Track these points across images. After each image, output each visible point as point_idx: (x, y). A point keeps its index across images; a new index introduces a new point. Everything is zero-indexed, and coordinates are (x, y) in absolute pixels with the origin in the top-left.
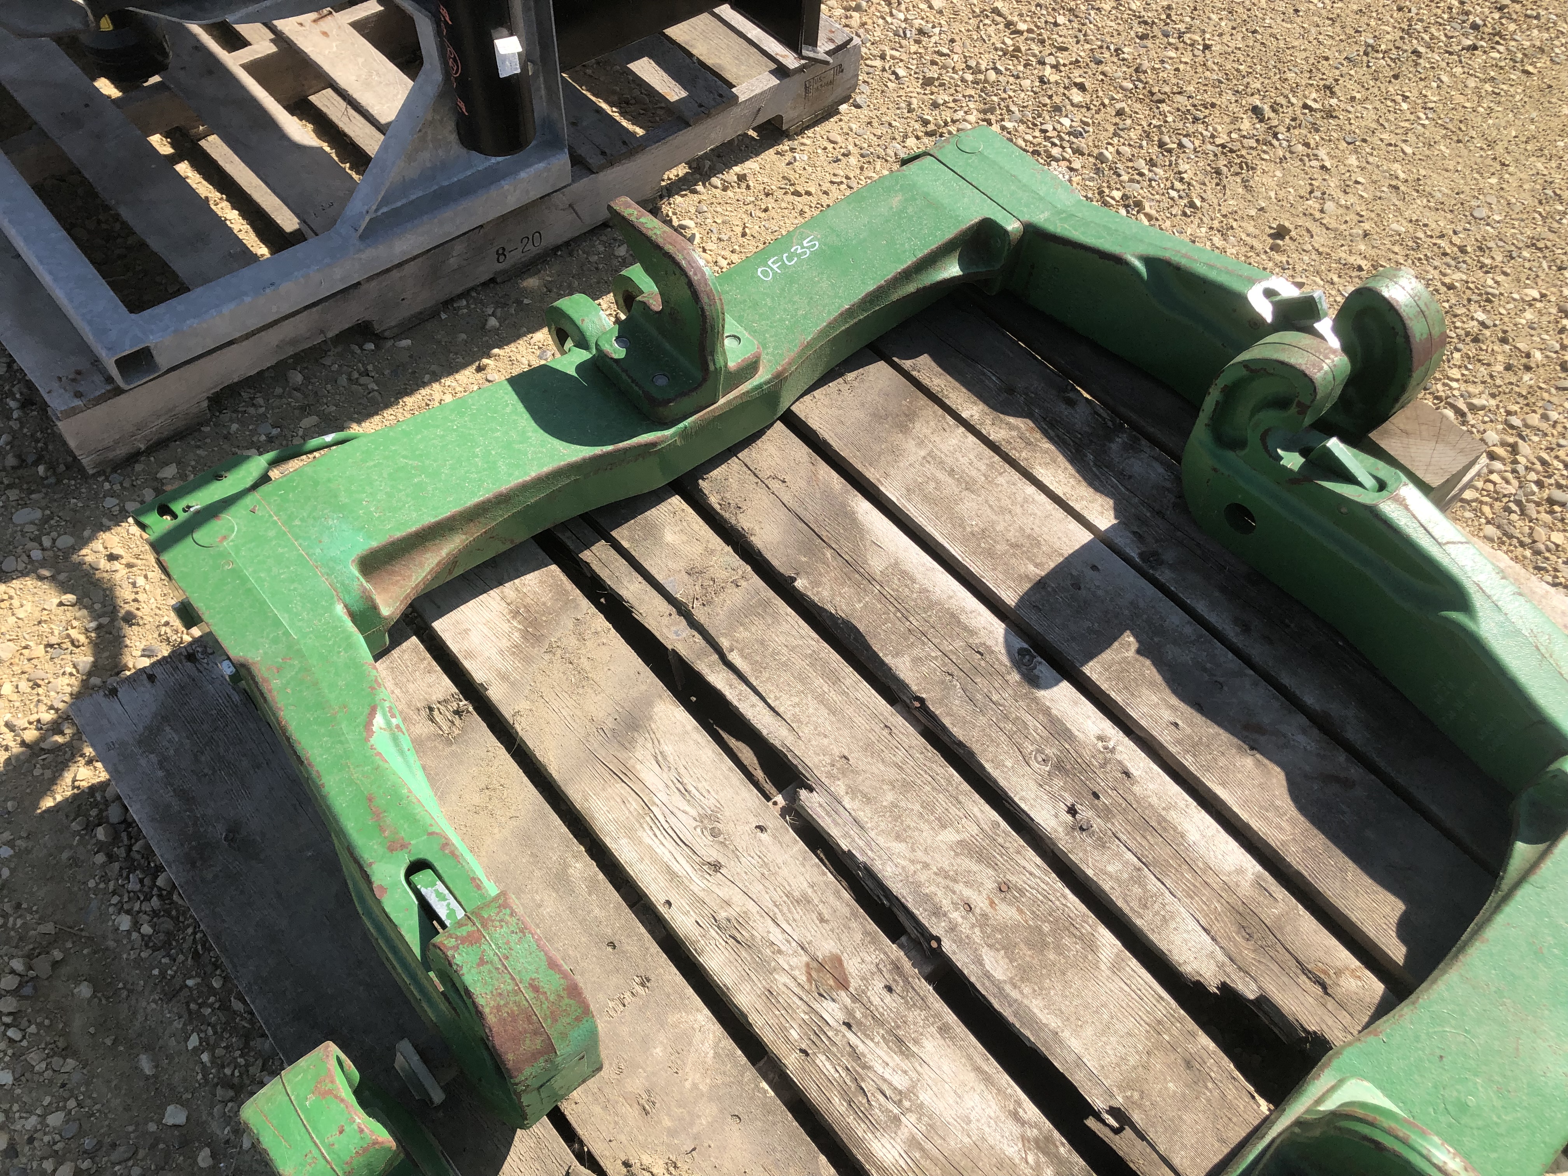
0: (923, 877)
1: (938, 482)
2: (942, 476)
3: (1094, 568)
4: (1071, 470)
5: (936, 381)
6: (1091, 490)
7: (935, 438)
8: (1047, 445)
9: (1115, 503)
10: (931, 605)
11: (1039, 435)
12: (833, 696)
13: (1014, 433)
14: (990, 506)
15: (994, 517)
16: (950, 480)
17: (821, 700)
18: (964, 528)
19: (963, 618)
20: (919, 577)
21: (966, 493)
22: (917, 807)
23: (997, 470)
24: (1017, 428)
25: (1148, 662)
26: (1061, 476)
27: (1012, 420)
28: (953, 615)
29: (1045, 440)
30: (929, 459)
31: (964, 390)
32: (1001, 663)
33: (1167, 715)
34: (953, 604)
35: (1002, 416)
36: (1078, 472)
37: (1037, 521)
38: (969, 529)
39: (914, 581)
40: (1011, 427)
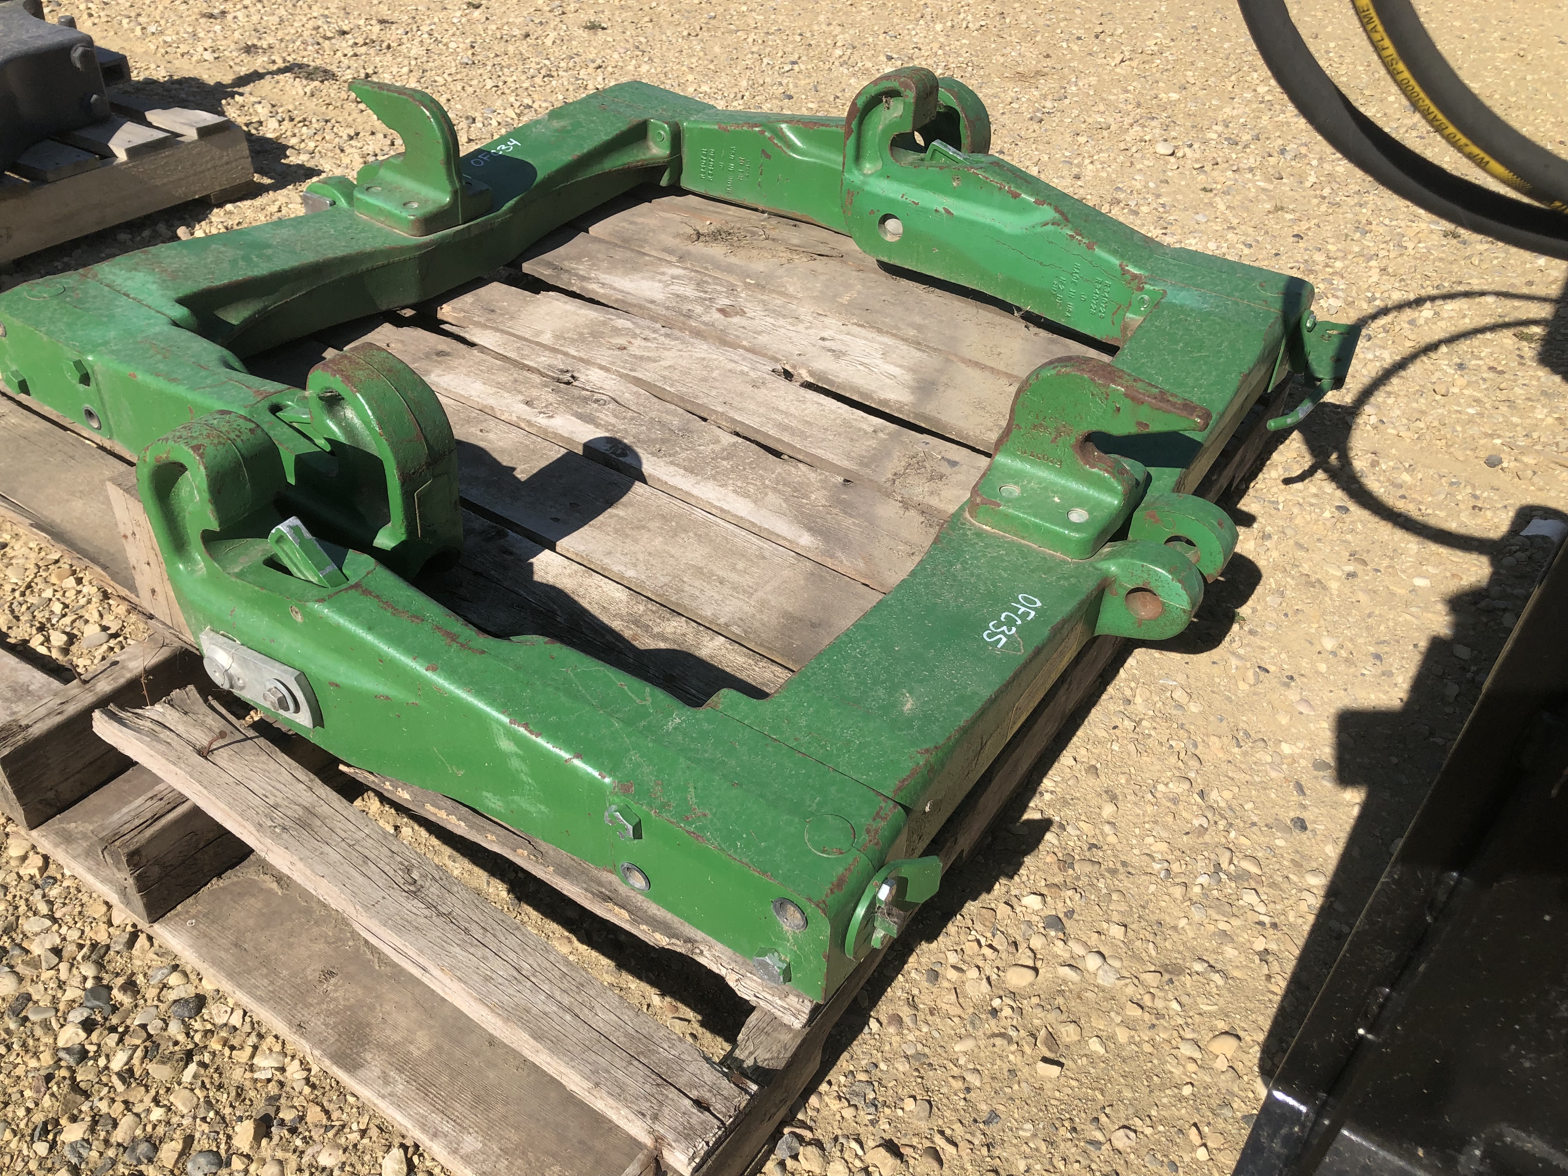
0: (680, 347)
1: (734, 568)
2: (734, 577)
3: (556, 520)
4: (585, 603)
5: (768, 675)
6: (558, 586)
7: (751, 610)
8: (616, 625)
9: (532, 577)
10: (714, 477)
11: (627, 634)
12: (779, 418)
13: (656, 630)
14: (673, 556)
15: (666, 548)
16: (720, 573)
17: (786, 414)
18: (696, 534)
19: (682, 471)
20: (731, 494)
21: (700, 565)
22: (694, 372)
23: (671, 588)
24: (654, 636)
25: (505, 464)
26: (595, 594)
27: (662, 645)
28: (692, 472)
29: (617, 629)
30: (751, 590)
31: (728, 670)
32: (642, 448)
33: (491, 436)
34: (692, 479)
35: (676, 647)
36: (575, 602)
37: (620, 549)
38: (691, 534)
39: (735, 491)
40: (663, 637)
